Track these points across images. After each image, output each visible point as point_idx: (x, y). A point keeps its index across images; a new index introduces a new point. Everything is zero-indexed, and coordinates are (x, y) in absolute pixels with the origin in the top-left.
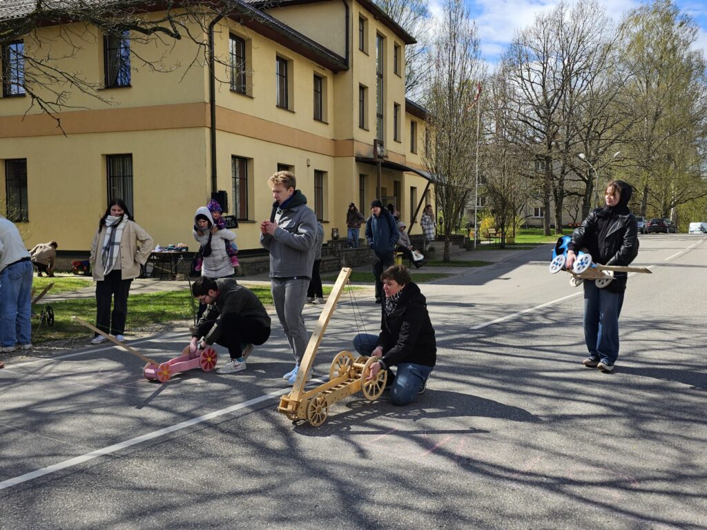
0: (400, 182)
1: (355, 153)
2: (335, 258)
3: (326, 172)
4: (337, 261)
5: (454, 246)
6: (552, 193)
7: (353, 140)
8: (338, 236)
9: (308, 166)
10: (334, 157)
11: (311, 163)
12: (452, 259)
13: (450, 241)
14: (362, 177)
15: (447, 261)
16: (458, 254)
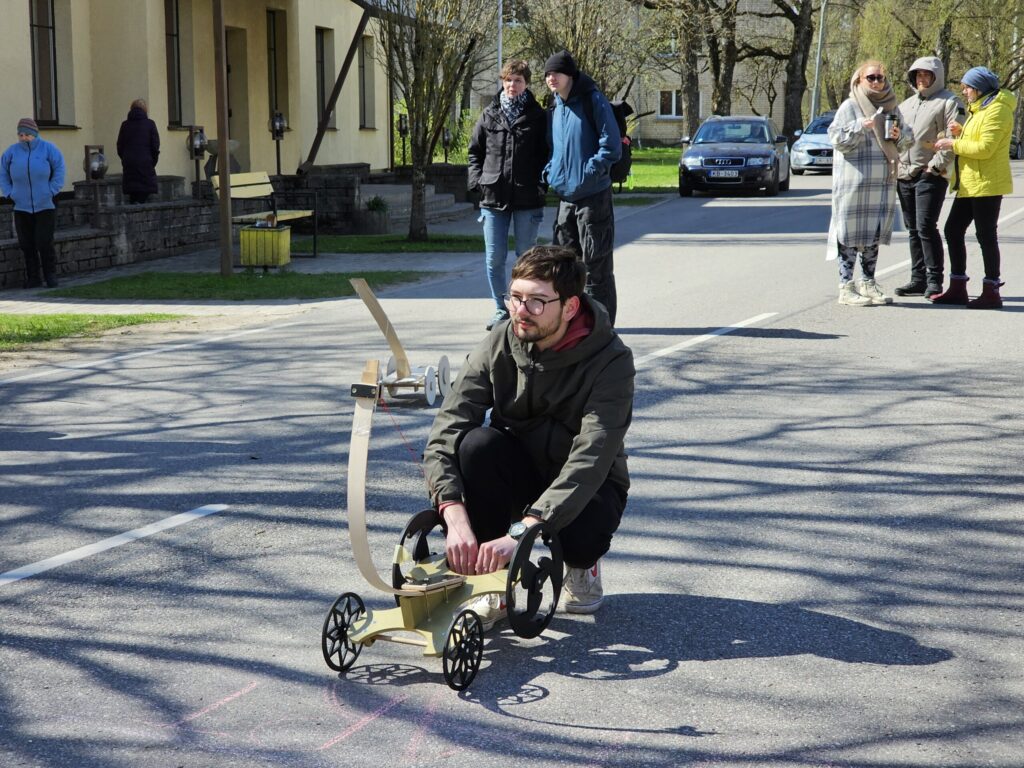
0: (283, 13)
2: (96, 231)
4: (102, 241)
5: (438, 197)
6: (706, 50)
8: (102, 171)
12: (432, 230)
13: (428, 182)
15: (418, 238)
16: (451, 218)
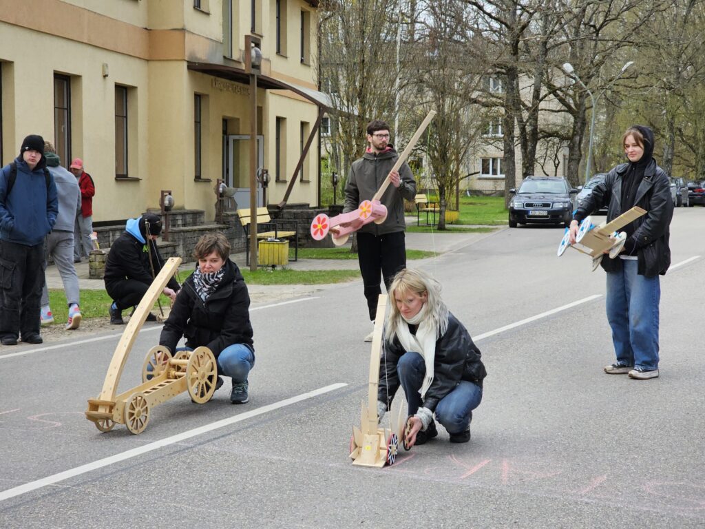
0: (262, 108)
1: (187, 53)
3: (134, 88)
7: (183, 30)
8: (171, 205)
9: (105, 76)
10: (148, 60)
11: (109, 72)
14: (198, 98)
